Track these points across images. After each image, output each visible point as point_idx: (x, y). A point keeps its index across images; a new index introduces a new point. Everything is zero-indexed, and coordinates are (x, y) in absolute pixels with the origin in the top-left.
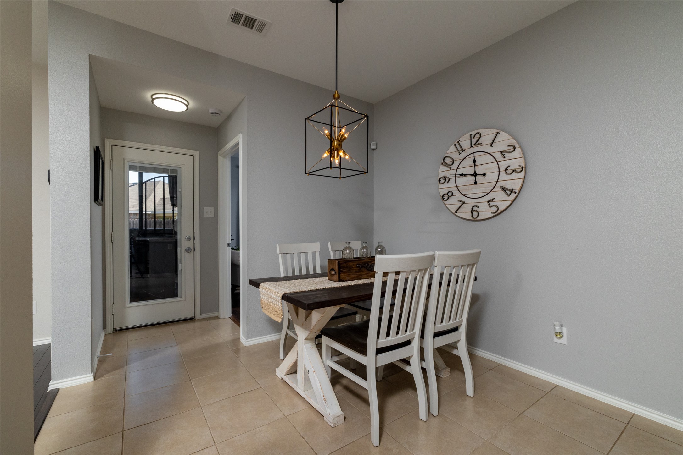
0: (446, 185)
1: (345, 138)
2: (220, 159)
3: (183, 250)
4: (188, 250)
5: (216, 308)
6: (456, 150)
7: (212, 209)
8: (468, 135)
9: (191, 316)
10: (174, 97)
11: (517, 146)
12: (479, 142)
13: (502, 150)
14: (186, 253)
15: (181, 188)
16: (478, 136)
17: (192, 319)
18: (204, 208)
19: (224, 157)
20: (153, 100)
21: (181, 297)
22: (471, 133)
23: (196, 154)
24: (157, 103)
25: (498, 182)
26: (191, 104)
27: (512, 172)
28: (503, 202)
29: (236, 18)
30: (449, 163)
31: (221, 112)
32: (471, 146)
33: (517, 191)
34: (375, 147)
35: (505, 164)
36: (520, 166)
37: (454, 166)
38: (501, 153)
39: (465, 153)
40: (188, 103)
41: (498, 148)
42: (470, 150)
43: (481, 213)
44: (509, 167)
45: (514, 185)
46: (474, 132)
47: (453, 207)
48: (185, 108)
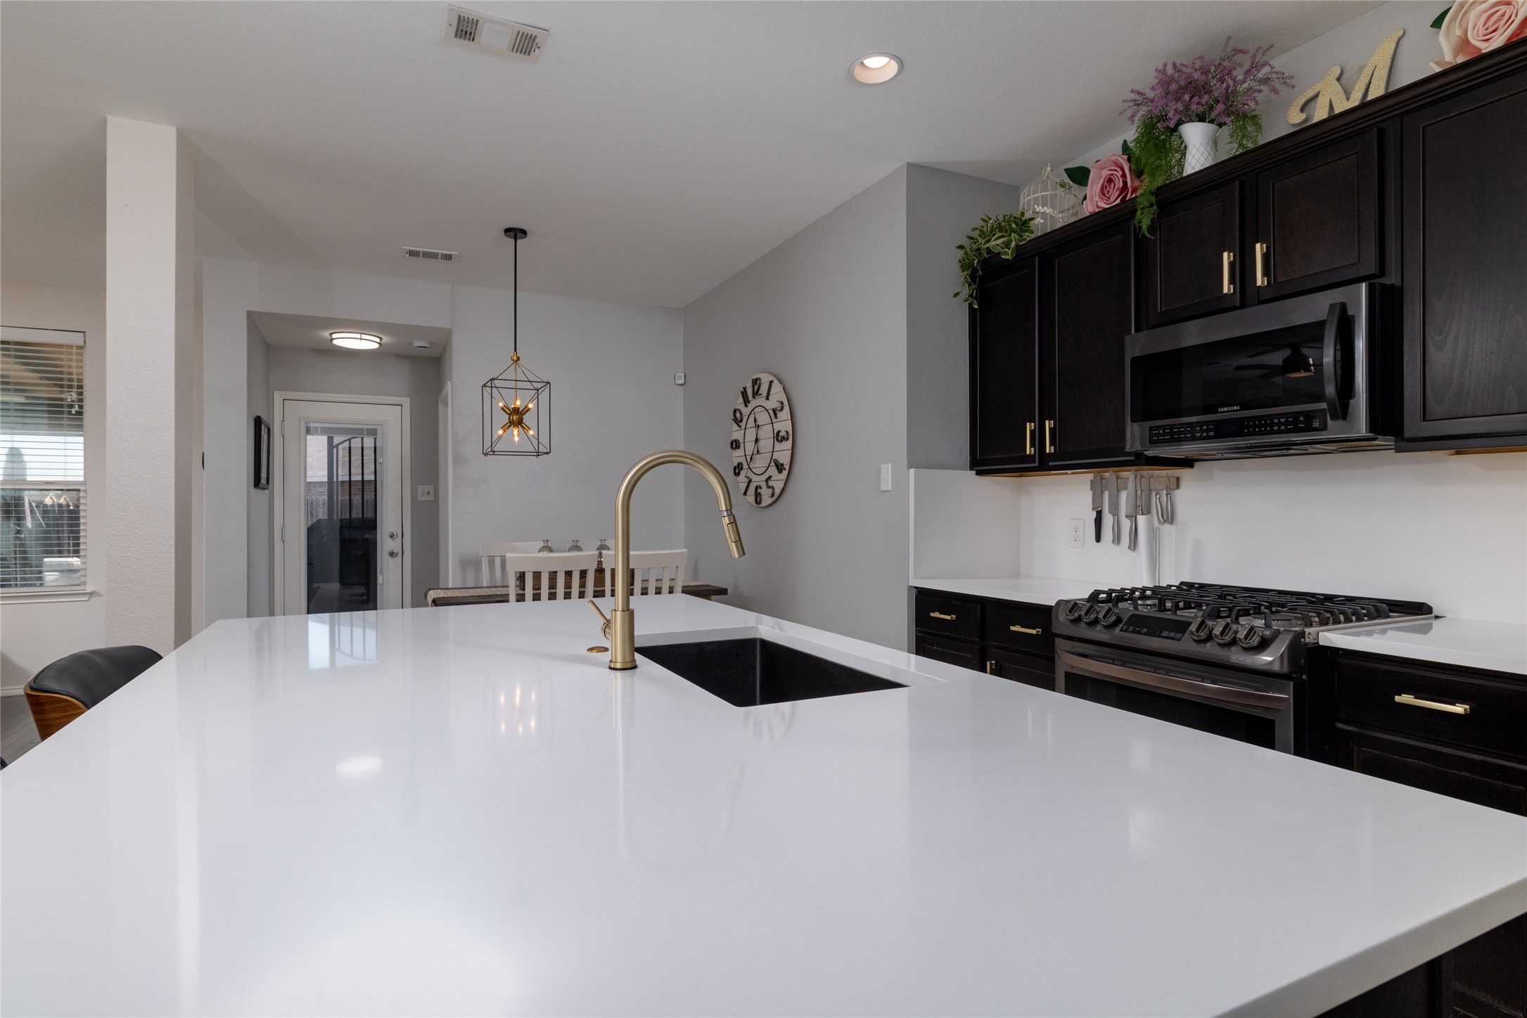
0: (737, 452)
1: (529, 409)
3: (386, 554)
4: (392, 554)
6: (743, 401)
7: (431, 488)
8: (751, 380)
10: (358, 336)
11: (786, 402)
12: (759, 392)
13: (774, 407)
14: (390, 559)
16: (758, 382)
18: (418, 488)
20: (332, 339)
23: (406, 402)
24: (335, 342)
25: (773, 452)
26: (386, 339)
27: (781, 441)
28: (778, 482)
29: (413, 254)
30: (739, 419)
31: (432, 343)
32: (754, 397)
33: (787, 467)
34: (682, 382)
35: (777, 427)
36: (787, 432)
37: (743, 424)
38: (774, 411)
39: (750, 407)
40: (381, 339)
41: (772, 404)
42: (754, 403)
43: (763, 497)
44: (779, 432)
45: (784, 458)
46: (754, 377)
47: (743, 487)
48: (377, 346)
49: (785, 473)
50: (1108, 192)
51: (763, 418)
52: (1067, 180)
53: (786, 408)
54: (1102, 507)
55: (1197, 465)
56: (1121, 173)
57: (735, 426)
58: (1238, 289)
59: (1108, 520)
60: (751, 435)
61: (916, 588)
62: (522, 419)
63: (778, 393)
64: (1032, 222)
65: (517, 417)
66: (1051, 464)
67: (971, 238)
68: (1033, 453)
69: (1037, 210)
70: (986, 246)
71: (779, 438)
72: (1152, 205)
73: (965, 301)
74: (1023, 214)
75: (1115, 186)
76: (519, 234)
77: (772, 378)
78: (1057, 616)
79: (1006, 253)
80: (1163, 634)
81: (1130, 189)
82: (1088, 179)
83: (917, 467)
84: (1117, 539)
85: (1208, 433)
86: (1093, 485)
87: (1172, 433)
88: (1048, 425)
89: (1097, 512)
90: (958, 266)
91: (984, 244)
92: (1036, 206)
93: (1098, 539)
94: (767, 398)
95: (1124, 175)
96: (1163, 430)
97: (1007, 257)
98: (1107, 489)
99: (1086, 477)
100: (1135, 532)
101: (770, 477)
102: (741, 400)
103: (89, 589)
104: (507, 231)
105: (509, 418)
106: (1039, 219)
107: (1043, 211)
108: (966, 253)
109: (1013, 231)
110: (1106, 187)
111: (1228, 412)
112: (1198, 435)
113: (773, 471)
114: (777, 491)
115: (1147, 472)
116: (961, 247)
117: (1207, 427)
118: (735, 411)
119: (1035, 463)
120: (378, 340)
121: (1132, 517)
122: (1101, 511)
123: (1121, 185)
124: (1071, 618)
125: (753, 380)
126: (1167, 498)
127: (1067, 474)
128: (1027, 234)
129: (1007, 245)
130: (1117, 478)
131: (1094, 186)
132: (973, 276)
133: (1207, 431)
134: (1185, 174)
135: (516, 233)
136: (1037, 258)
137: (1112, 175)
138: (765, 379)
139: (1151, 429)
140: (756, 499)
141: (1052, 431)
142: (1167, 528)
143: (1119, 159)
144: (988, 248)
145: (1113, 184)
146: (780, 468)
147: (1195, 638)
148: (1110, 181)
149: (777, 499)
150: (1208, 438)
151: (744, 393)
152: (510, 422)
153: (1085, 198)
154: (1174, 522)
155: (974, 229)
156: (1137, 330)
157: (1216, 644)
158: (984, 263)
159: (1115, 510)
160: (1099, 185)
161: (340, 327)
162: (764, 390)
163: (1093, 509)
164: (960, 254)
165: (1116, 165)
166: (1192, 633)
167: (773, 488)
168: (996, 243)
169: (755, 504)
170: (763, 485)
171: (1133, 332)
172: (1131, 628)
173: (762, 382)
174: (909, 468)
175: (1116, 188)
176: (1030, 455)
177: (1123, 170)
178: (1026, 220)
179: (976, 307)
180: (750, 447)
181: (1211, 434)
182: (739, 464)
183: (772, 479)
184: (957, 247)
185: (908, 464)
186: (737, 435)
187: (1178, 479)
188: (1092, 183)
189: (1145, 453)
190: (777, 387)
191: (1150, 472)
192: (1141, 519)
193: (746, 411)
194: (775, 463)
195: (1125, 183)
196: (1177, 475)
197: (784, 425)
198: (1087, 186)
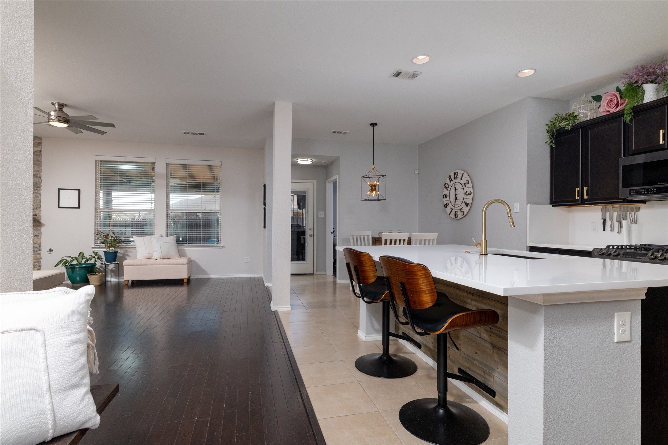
0: (446, 199)
2: (327, 184)
3: (308, 236)
4: (310, 236)
5: (325, 269)
6: (449, 180)
7: (323, 212)
8: (453, 173)
9: (312, 272)
10: (307, 160)
11: (470, 181)
12: (457, 177)
13: (464, 183)
14: (310, 237)
15: (307, 201)
16: (457, 174)
17: (312, 274)
18: (319, 212)
19: (330, 182)
20: (297, 162)
21: (307, 261)
22: (455, 172)
23: (315, 182)
24: (298, 162)
25: (464, 199)
26: (314, 160)
27: (468, 195)
28: (466, 210)
29: (334, 132)
30: (447, 187)
31: (328, 161)
32: (455, 179)
33: (470, 204)
34: (418, 173)
35: (466, 190)
36: (471, 192)
37: (449, 189)
38: (464, 184)
39: (453, 182)
40: (312, 160)
41: (464, 181)
42: (454, 181)
43: (458, 215)
44: (467, 191)
45: (469, 201)
46: (455, 171)
47: (449, 212)
48: (311, 163)
49: (469, 207)
50: (610, 105)
51: (458, 186)
52: (592, 100)
53: (470, 183)
54: (605, 218)
55: (647, 202)
56: (616, 98)
57: (445, 189)
58: (666, 142)
59: (608, 223)
60: (453, 192)
61: (529, 246)
62: (375, 188)
63: (466, 178)
64: (578, 116)
65: (373, 188)
66: (586, 202)
67: (551, 121)
68: (578, 198)
69: (580, 112)
70: (559, 125)
71: (467, 194)
72: (631, 113)
73: (549, 144)
74: (574, 113)
75: (613, 103)
76: (375, 125)
77: (463, 172)
78: (594, 253)
79: (567, 127)
80: (637, 258)
81: (620, 104)
82: (601, 100)
83: (530, 204)
84: (612, 229)
85: (654, 192)
86: (602, 210)
87: (639, 192)
88: (585, 189)
89: (604, 220)
90: (546, 132)
91: (558, 124)
92: (579, 110)
93: (604, 230)
94: (461, 179)
95: (617, 99)
96: (635, 191)
97: (568, 129)
98: (608, 212)
99: (600, 207)
100: (621, 227)
101: (462, 208)
102: (448, 179)
103: (222, 245)
104: (371, 124)
105: (371, 188)
106: (581, 115)
107: (582, 112)
108: (549, 127)
109: (571, 120)
110: (609, 103)
111: (661, 185)
112: (650, 192)
113: (464, 206)
114: (465, 213)
115: (625, 205)
116: (547, 125)
117: (654, 190)
118: (445, 184)
119: (579, 202)
120: (311, 161)
121: (620, 221)
122: (605, 220)
123: (616, 102)
124: (600, 254)
125: (454, 173)
126: (635, 215)
127: (592, 206)
128: (576, 120)
129: (568, 125)
130: (613, 208)
131: (604, 103)
132: (553, 136)
133: (654, 191)
134: (644, 102)
135: (374, 125)
136: (581, 129)
137: (612, 99)
138: (460, 173)
139: (630, 190)
140: (455, 216)
141: (587, 191)
142: (634, 226)
143: (615, 93)
144: (560, 126)
145: (612, 102)
146: (467, 205)
147: (650, 258)
148: (611, 101)
149: (464, 216)
150: (654, 193)
151: (450, 177)
152: (371, 189)
153: (600, 106)
154: (637, 223)
155: (552, 118)
156: (624, 156)
157: (658, 259)
158: (557, 131)
159: (611, 219)
160: (607, 102)
161: (301, 157)
162: (459, 176)
163: (602, 219)
164: (547, 127)
165: (613, 95)
166: (649, 256)
167: (463, 212)
168: (563, 124)
169: (455, 218)
170: (459, 211)
171: (622, 157)
172: (624, 256)
173: (459, 173)
174: (527, 204)
175: (614, 103)
176: (577, 199)
177: (616, 97)
178: (576, 116)
179: (554, 146)
180: (453, 197)
182: (447, 203)
184: (546, 125)
185: (527, 203)
186: (447, 193)
187: (639, 208)
188: (604, 100)
189: (627, 198)
190: (465, 175)
191: (627, 205)
192: (624, 222)
193: (450, 184)
194: (465, 203)
195: (618, 102)
196: (639, 206)
197: (469, 189)
198: (601, 102)
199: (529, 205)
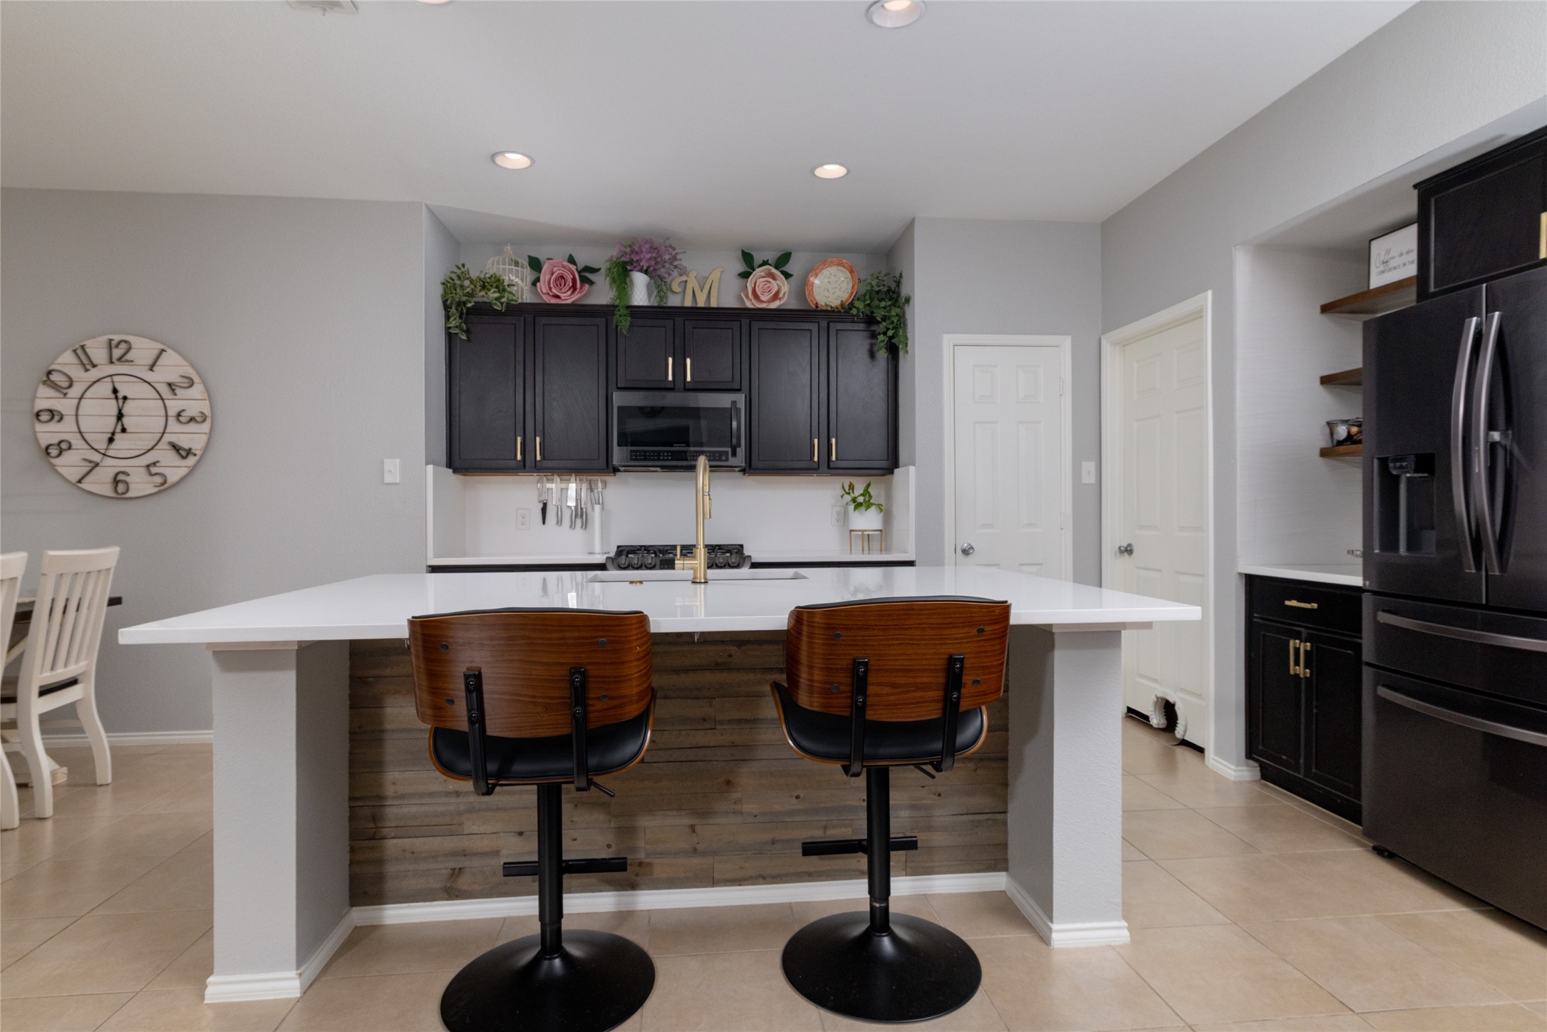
0: (54, 426)
6: (76, 361)
8: (105, 339)
11: (196, 379)
12: (127, 357)
13: (169, 380)
16: (125, 346)
22: (111, 337)
25: (164, 433)
27: (187, 421)
28: (174, 469)
30: (64, 385)
32: (110, 362)
33: (199, 452)
35: (176, 405)
36: (202, 414)
37: (75, 392)
38: (170, 386)
39: (98, 373)
41: (165, 375)
42: (106, 370)
43: (134, 485)
44: (180, 411)
45: (193, 442)
47: (72, 473)
49: (191, 461)
50: (561, 285)
51: (135, 390)
53: (199, 385)
56: (571, 275)
59: (552, 510)
60: (99, 407)
63: (173, 366)
68: (520, 460)
71: (182, 419)
72: (628, 315)
74: (500, 277)
77: (160, 346)
79: (496, 304)
81: (580, 288)
82: (542, 268)
84: (560, 521)
87: (645, 456)
88: (538, 440)
91: (479, 292)
93: (544, 523)
94: (150, 369)
95: (574, 277)
96: (640, 453)
97: (500, 308)
101: (155, 462)
102: (69, 359)
106: (515, 287)
107: (515, 282)
110: (559, 280)
111: (680, 447)
112: (662, 458)
113: (162, 455)
114: (172, 480)
116: (443, 284)
117: (667, 454)
118: (54, 373)
122: (547, 503)
123: (571, 283)
125: (109, 342)
129: (499, 300)
130: (561, 480)
131: (547, 276)
132: (461, 313)
133: (668, 456)
134: (635, 304)
137: (563, 273)
138: (144, 346)
139: (631, 451)
140: (116, 487)
141: (541, 445)
143: (568, 265)
145: (564, 280)
146: (181, 453)
148: (561, 277)
149: (166, 487)
150: (667, 460)
151: (82, 353)
153: (540, 281)
160: (553, 277)
162: (139, 357)
163: (543, 502)
167: (160, 475)
169: (113, 495)
170: (137, 470)
173: (137, 348)
174: (427, 463)
179: (464, 337)
180: (98, 424)
181: (670, 458)
182: (59, 442)
183: (158, 464)
185: (426, 461)
186: (61, 405)
187: (605, 482)
188: (546, 272)
190: (172, 357)
193: (82, 377)
194: (168, 446)
195: (575, 283)
196: (605, 480)
197: (192, 405)
198: (541, 273)
199: (430, 467)
